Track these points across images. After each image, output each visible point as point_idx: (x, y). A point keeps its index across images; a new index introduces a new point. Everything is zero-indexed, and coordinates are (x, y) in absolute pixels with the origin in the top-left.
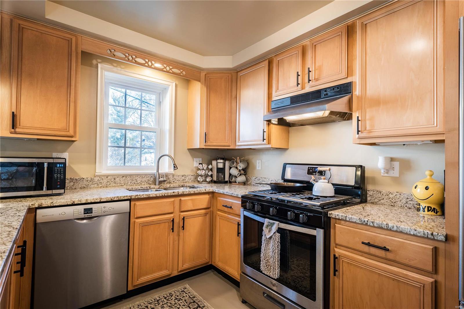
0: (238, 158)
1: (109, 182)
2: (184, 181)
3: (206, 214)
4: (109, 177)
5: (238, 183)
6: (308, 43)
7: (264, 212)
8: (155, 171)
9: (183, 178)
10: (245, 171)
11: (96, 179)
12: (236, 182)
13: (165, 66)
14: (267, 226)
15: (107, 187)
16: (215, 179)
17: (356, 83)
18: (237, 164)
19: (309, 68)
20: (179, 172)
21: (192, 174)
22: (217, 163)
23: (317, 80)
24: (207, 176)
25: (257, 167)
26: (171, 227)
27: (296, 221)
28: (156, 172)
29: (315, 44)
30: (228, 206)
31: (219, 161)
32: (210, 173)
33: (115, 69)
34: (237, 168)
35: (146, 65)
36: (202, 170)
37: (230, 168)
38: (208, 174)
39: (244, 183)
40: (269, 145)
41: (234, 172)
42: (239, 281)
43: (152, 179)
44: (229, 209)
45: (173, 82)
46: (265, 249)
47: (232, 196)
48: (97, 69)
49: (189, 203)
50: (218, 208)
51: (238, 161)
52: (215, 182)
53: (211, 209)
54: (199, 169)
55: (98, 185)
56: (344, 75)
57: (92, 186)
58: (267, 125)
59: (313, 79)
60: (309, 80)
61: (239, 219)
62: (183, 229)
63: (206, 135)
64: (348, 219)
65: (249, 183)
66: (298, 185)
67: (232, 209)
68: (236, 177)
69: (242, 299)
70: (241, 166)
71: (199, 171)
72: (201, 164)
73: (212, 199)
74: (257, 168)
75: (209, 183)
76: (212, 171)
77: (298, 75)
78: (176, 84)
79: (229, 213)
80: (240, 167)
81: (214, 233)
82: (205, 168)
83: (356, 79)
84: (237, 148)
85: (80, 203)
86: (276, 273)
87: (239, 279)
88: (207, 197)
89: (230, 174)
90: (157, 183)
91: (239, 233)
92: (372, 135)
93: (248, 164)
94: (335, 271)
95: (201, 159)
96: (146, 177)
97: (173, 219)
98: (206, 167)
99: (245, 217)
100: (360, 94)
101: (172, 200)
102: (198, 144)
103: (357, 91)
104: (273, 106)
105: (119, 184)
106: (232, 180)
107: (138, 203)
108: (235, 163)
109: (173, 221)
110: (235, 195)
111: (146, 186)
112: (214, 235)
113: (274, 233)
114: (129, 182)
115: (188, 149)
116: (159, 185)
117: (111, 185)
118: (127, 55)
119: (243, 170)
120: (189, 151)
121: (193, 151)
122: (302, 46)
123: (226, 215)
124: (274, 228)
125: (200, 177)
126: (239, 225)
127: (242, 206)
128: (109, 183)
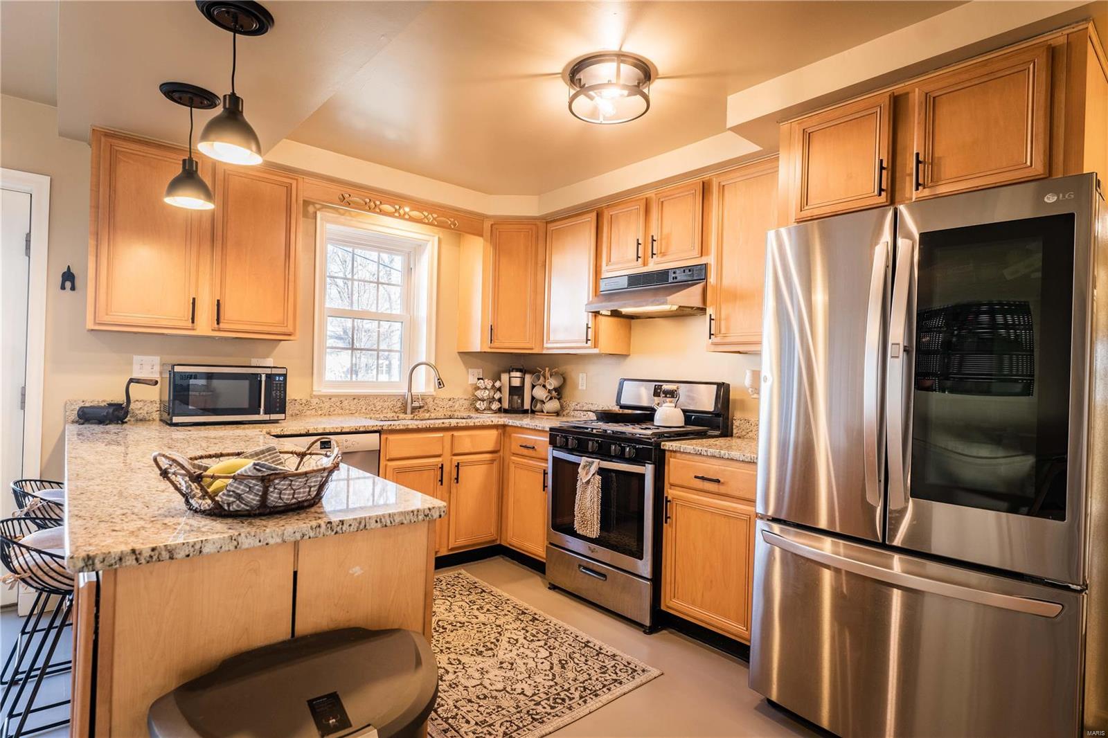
0: (547, 369)
1: (333, 407)
2: (452, 409)
3: (492, 461)
4: (333, 399)
5: (547, 413)
6: (653, 195)
7: (581, 449)
8: (404, 390)
9: (450, 403)
10: (559, 393)
11: (314, 401)
12: (543, 412)
13: (426, 214)
15: (329, 415)
16: (506, 405)
18: (545, 379)
19: (653, 236)
20: (444, 393)
21: (466, 398)
22: (510, 378)
23: (663, 254)
24: (492, 400)
25: (580, 385)
26: (439, 478)
27: (621, 457)
28: (407, 391)
29: (662, 200)
30: (528, 445)
31: (514, 374)
32: (497, 396)
33: (342, 219)
34: (544, 386)
35: (397, 214)
36: (483, 391)
37: (533, 387)
38: (495, 396)
39: (558, 414)
40: (595, 349)
41: (540, 393)
42: (545, 561)
43: (399, 404)
44: (531, 451)
45: (433, 234)
46: (580, 500)
47: (535, 430)
48: (314, 221)
49: (466, 441)
50: (512, 451)
51: (548, 374)
52: (506, 411)
53: (501, 453)
54: (478, 388)
55: (316, 411)
57: (309, 412)
58: (594, 318)
59: (659, 252)
60: (653, 254)
61: (546, 465)
62: (457, 482)
63: (491, 329)
64: (682, 450)
65: (565, 413)
67: (535, 450)
68: (543, 402)
69: (550, 583)
70: (552, 383)
71: (479, 392)
72: (482, 379)
73: (502, 437)
74: (580, 388)
75: (495, 412)
76: (500, 392)
77: (639, 244)
78: (439, 238)
79: (531, 458)
80: (550, 384)
81: (505, 492)
82: (489, 387)
84: (544, 352)
85: (316, 432)
86: (594, 531)
87: (545, 556)
88: (494, 433)
89: (533, 398)
90: (409, 410)
91: (545, 487)
93: (565, 380)
94: (667, 518)
95: (481, 370)
96: (389, 400)
97: (442, 465)
98: (491, 385)
99: (555, 459)
100: (715, 282)
101: (440, 435)
102: (477, 343)
104: (603, 286)
105: (347, 411)
106: (535, 407)
107: (391, 437)
108: (542, 378)
109: (442, 468)
110: (540, 429)
111: (390, 415)
112: (505, 497)
113: (594, 475)
114: (364, 408)
116: (412, 414)
117: (335, 412)
118: (368, 200)
119: (555, 389)
120: (460, 357)
121: (468, 357)
122: (645, 200)
123: (526, 461)
124: (594, 469)
125: (479, 402)
126: (545, 473)
127: (550, 444)
128: (332, 409)
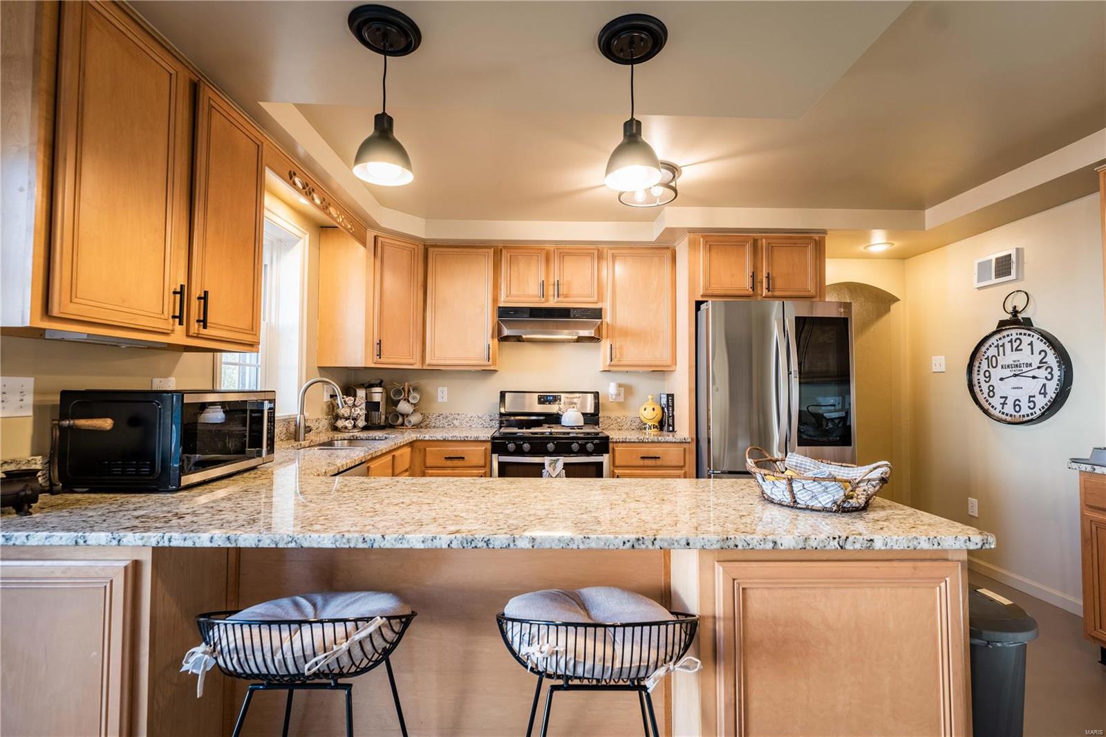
14: (550, 464)
17: (606, 310)
56: (595, 299)
66: (542, 418)
83: (606, 306)
92: (622, 363)
103: (607, 318)
115: (318, 367)
